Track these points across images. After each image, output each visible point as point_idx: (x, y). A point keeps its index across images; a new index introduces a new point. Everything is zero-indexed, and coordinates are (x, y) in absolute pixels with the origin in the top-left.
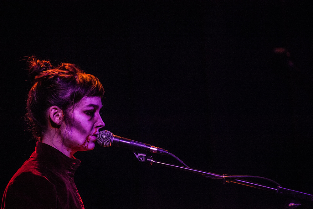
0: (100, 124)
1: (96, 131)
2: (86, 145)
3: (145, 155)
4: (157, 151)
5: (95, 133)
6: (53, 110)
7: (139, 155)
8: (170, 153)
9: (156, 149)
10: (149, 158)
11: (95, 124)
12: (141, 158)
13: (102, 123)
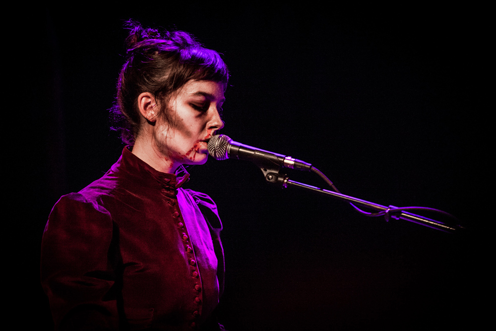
0: (216, 123)
1: (210, 135)
2: (191, 155)
3: (277, 172)
4: (294, 165)
5: (207, 137)
6: (144, 99)
7: (268, 171)
8: (313, 169)
9: (292, 163)
10: (281, 177)
11: (208, 123)
12: (271, 177)
13: (218, 122)
